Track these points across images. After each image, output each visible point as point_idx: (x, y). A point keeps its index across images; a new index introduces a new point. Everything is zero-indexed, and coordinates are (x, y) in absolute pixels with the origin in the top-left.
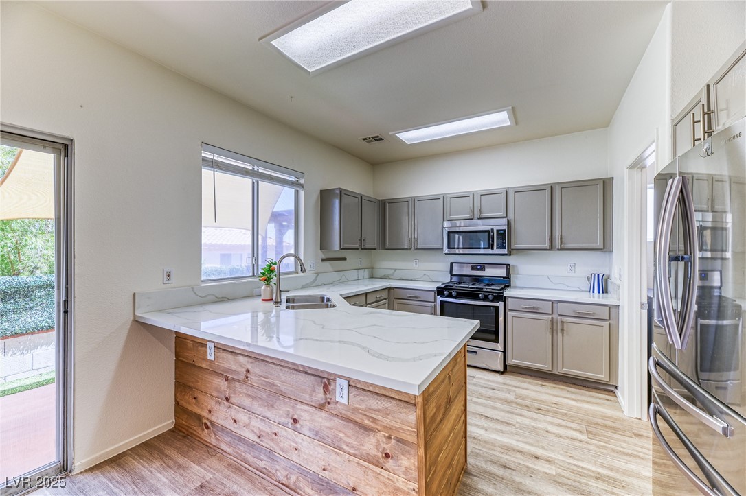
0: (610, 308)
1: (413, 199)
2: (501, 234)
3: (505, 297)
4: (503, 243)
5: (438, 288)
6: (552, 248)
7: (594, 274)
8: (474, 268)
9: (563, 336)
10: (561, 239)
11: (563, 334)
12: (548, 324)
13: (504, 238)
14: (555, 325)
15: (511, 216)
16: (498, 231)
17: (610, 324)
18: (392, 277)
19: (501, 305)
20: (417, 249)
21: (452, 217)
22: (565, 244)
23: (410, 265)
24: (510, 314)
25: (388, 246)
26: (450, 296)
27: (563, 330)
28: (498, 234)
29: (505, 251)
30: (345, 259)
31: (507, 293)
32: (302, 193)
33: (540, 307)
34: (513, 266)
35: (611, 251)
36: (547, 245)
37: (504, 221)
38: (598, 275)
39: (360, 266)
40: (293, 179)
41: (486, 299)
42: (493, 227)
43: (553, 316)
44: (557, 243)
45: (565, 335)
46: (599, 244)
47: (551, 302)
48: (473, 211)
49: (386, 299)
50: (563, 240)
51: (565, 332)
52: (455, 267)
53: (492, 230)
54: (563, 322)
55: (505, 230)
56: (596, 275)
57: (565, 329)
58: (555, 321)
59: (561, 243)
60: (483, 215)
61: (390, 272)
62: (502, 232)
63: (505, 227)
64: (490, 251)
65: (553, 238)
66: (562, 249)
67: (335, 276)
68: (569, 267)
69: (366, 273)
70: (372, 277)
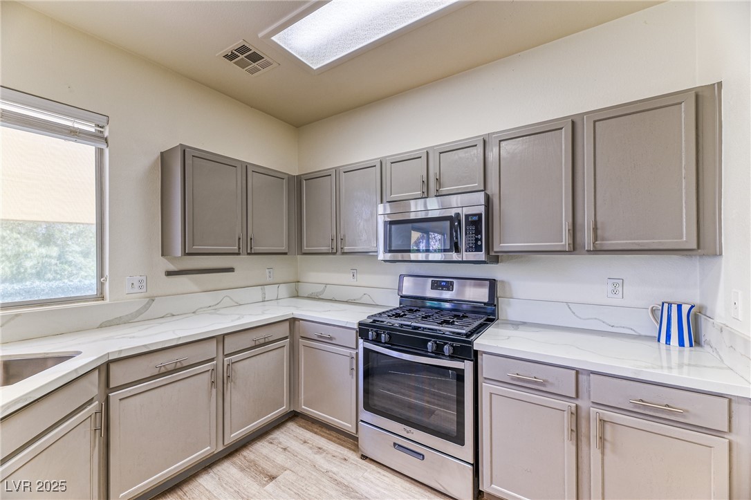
0: (730, 401)
1: (336, 170)
2: (475, 223)
3: (476, 352)
4: (477, 240)
5: (360, 324)
6: (574, 249)
7: (670, 305)
8: (436, 286)
9: (603, 453)
10: (595, 229)
11: (603, 448)
12: (566, 421)
13: (478, 232)
14: (583, 423)
15: (493, 188)
16: (467, 216)
17: (730, 444)
18: (321, 297)
19: (467, 366)
20: (344, 253)
21: (394, 196)
22: (603, 239)
23: (345, 278)
24: (485, 388)
25: (305, 249)
26: (377, 341)
27: (602, 439)
28: (468, 223)
29: (481, 256)
30: (231, 270)
31: (480, 343)
32: (107, 151)
33: (550, 380)
34: (503, 282)
35: (717, 253)
36: (565, 242)
37: (480, 197)
38: (679, 307)
39: (268, 280)
40: (91, 129)
41: (438, 353)
42: (459, 211)
43: (579, 402)
44: (587, 238)
45: (607, 451)
46: (687, 238)
47: (574, 372)
48: (426, 183)
49: (286, 338)
50: (599, 232)
51: (608, 445)
52: (407, 282)
53: (458, 215)
54: (603, 422)
55: (480, 215)
56: (674, 308)
57: (608, 436)
58: (583, 414)
59: (596, 239)
60: (444, 190)
61: (320, 288)
62: (476, 218)
63: (481, 210)
64: (454, 256)
65: (578, 227)
66: (596, 251)
67: (208, 299)
68: (610, 287)
69: (283, 290)
70: (296, 295)
